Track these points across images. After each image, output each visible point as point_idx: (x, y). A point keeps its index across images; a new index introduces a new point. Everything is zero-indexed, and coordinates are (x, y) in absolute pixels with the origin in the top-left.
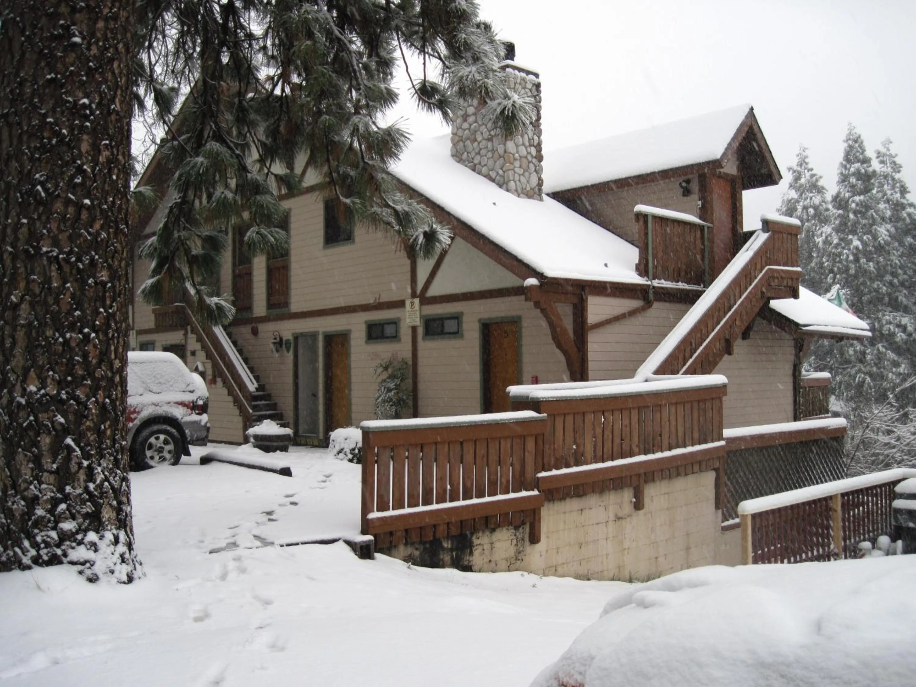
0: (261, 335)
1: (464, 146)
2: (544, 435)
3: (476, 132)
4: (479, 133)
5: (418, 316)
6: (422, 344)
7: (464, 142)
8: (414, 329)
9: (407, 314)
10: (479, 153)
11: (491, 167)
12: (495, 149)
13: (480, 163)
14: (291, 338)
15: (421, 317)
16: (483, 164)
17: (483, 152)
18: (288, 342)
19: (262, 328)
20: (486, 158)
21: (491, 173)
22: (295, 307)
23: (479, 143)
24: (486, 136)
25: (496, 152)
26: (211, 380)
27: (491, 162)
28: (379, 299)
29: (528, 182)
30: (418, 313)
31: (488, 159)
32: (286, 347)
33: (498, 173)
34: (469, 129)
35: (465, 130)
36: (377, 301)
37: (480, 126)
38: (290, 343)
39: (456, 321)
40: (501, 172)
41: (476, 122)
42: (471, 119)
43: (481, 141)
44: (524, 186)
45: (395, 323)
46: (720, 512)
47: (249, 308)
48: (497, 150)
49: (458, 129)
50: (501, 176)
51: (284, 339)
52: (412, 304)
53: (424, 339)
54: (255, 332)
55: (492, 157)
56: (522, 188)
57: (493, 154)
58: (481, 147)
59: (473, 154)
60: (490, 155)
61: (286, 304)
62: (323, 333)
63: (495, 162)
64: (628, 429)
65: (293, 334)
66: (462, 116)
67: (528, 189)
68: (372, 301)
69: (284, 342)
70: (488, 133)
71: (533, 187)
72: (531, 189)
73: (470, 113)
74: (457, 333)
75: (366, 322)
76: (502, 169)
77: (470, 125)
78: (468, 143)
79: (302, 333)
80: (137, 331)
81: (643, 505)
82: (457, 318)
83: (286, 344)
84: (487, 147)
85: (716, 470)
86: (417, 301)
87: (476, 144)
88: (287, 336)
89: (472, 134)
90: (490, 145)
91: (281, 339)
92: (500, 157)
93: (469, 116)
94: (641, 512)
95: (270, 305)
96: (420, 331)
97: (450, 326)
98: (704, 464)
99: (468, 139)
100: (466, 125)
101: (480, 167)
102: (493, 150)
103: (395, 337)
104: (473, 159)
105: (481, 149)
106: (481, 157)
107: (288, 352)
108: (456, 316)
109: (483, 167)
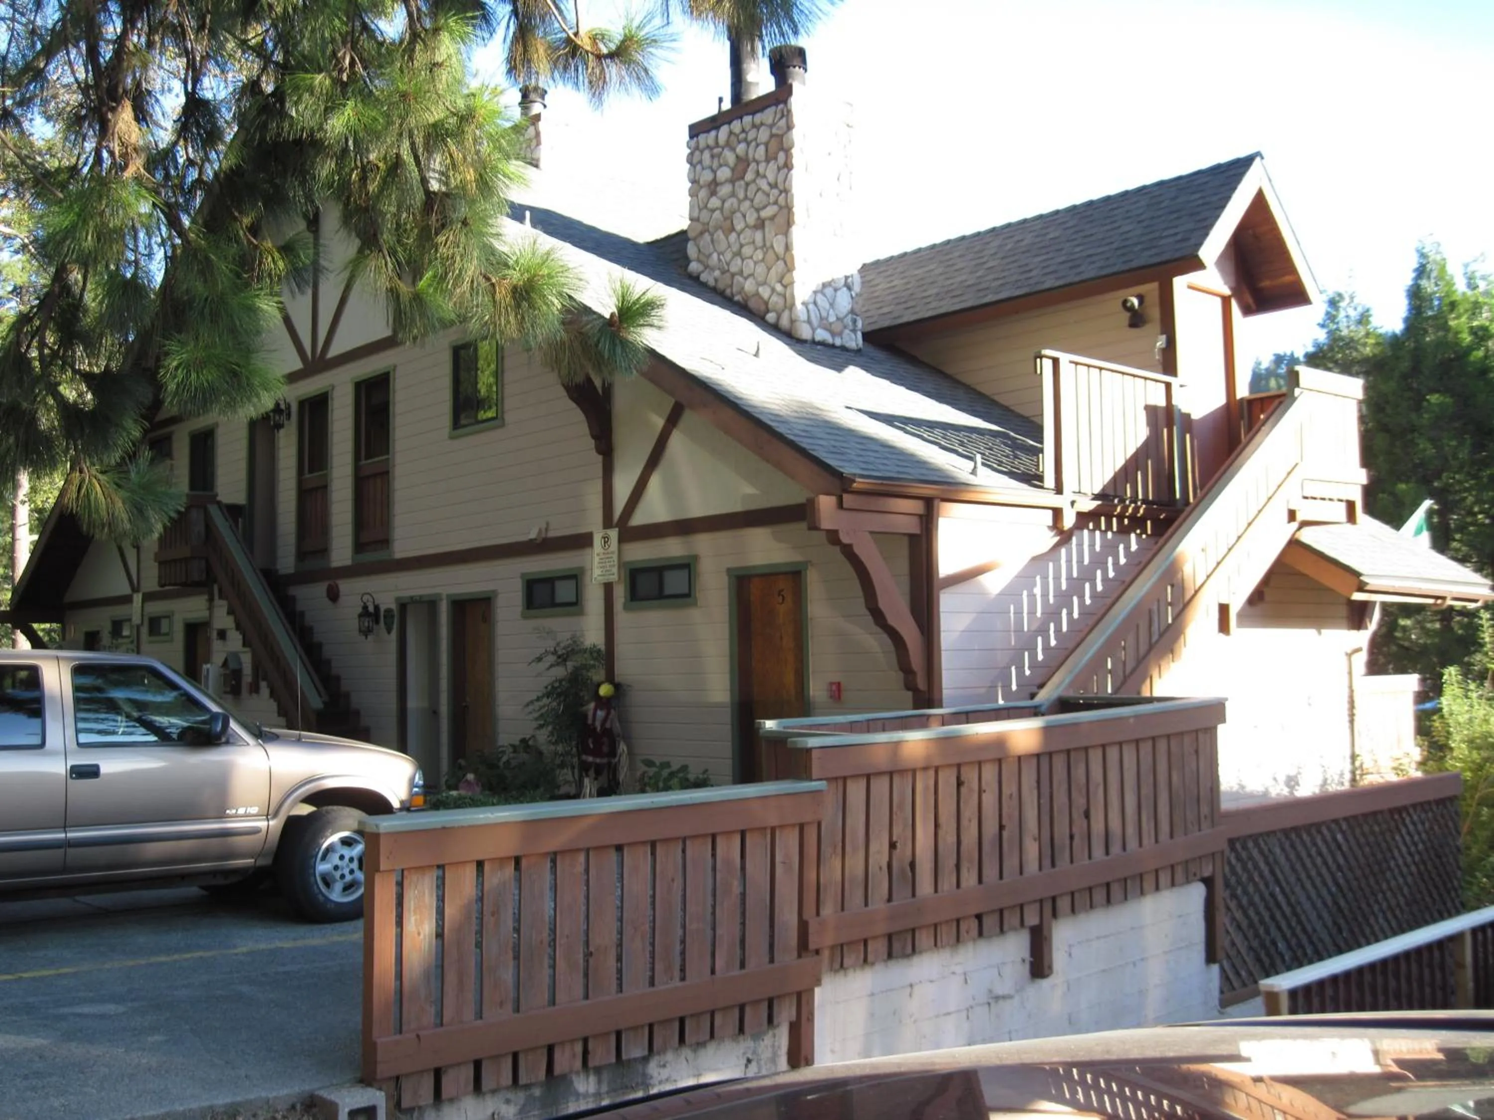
0: (342, 599)
1: (712, 241)
2: (819, 825)
3: (733, 213)
4: (738, 215)
5: (616, 563)
6: (622, 617)
7: (712, 235)
8: (608, 588)
9: (596, 559)
10: (738, 254)
11: (760, 279)
12: (768, 244)
13: (741, 273)
14: (393, 606)
15: (622, 565)
16: (745, 274)
17: (747, 251)
18: (389, 611)
19: (345, 586)
20: (752, 264)
21: (761, 289)
22: (402, 549)
23: (739, 235)
24: (751, 219)
25: (770, 252)
26: (251, 684)
27: (760, 269)
28: (547, 530)
29: (832, 305)
30: (615, 557)
31: (756, 263)
32: (386, 623)
33: (773, 290)
34: (721, 209)
35: (713, 211)
36: (543, 535)
37: (740, 202)
38: (393, 616)
39: (686, 571)
40: (779, 288)
41: (733, 194)
42: (725, 190)
43: (742, 230)
44: (824, 314)
45: (576, 577)
46: (1215, 968)
47: (324, 551)
48: (772, 247)
49: (700, 210)
50: (779, 294)
51: (383, 608)
52: (606, 539)
53: (626, 608)
54: (333, 595)
55: (763, 260)
56: (821, 318)
57: (765, 254)
58: (743, 242)
59: (728, 255)
60: (759, 255)
61: (385, 542)
62: (448, 596)
63: (769, 269)
64: (1015, 802)
65: (398, 599)
66: (709, 185)
67: (832, 319)
68: (533, 535)
69: (382, 614)
70: (755, 215)
71: (841, 315)
72: (838, 319)
73: (723, 179)
74: (688, 595)
75: (523, 575)
76: (780, 282)
77: (723, 202)
78: (720, 235)
79: (412, 598)
80: (144, 595)
81: (1050, 967)
82: (688, 566)
83: (385, 617)
84: (754, 242)
85: (1208, 882)
86: (614, 534)
87: (733, 236)
88: (387, 602)
89: (725, 219)
90: (758, 236)
91: (377, 608)
92: (778, 258)
93: (722, 184)
94: (1045, 983)
95: (359, 546)
96: (620, 594)
97: (674, 582)
98: (1179, 871)
99: (718, 228)
100: (714, 202)
101: (741, 279)
102: (764, 245)
103: (575, 605)
104: (728, 264)
105: (742, 246)
106: (743, 260)
107: (389, 631)
108: (685, 561)
109: (746, 279)
